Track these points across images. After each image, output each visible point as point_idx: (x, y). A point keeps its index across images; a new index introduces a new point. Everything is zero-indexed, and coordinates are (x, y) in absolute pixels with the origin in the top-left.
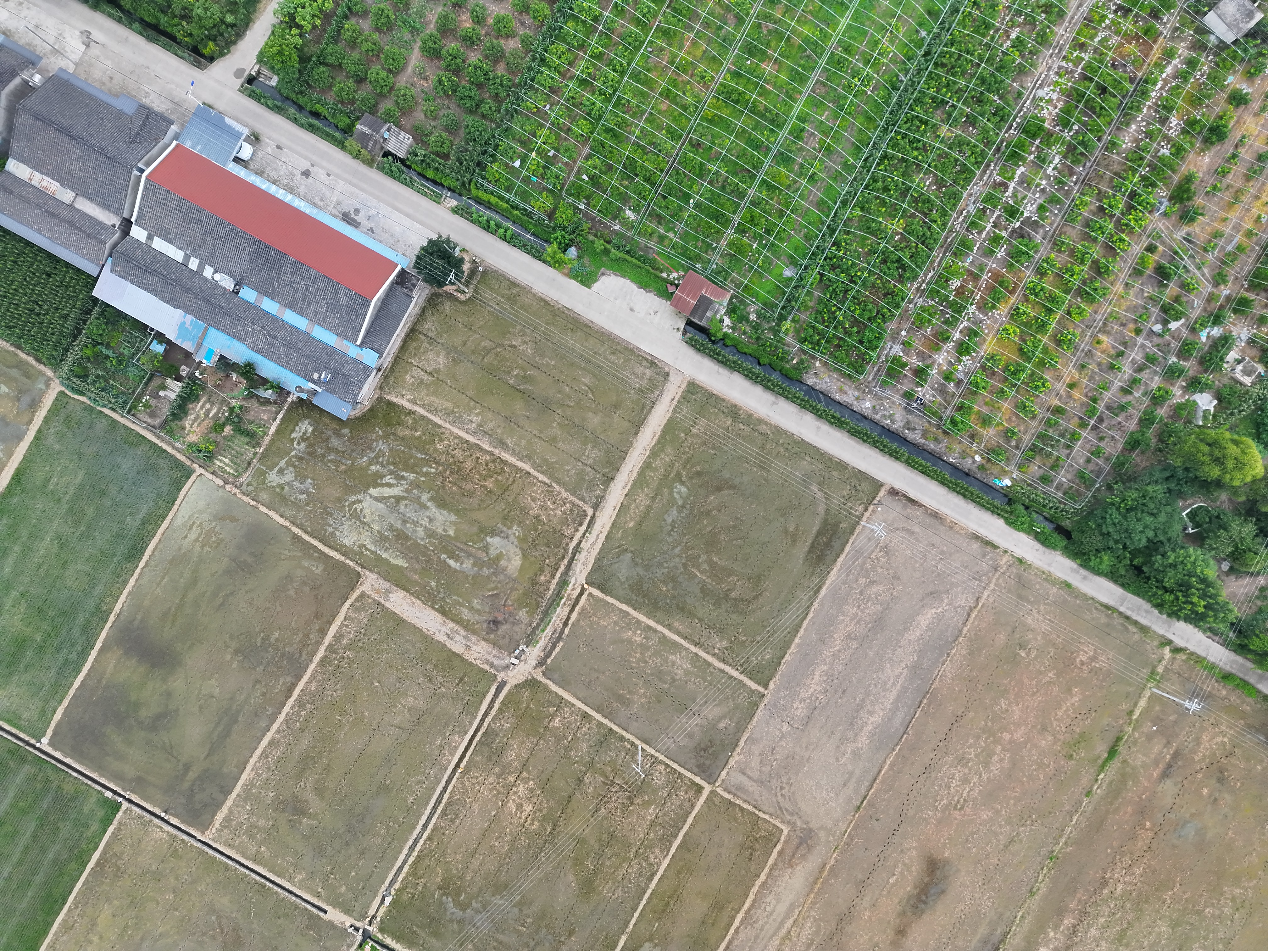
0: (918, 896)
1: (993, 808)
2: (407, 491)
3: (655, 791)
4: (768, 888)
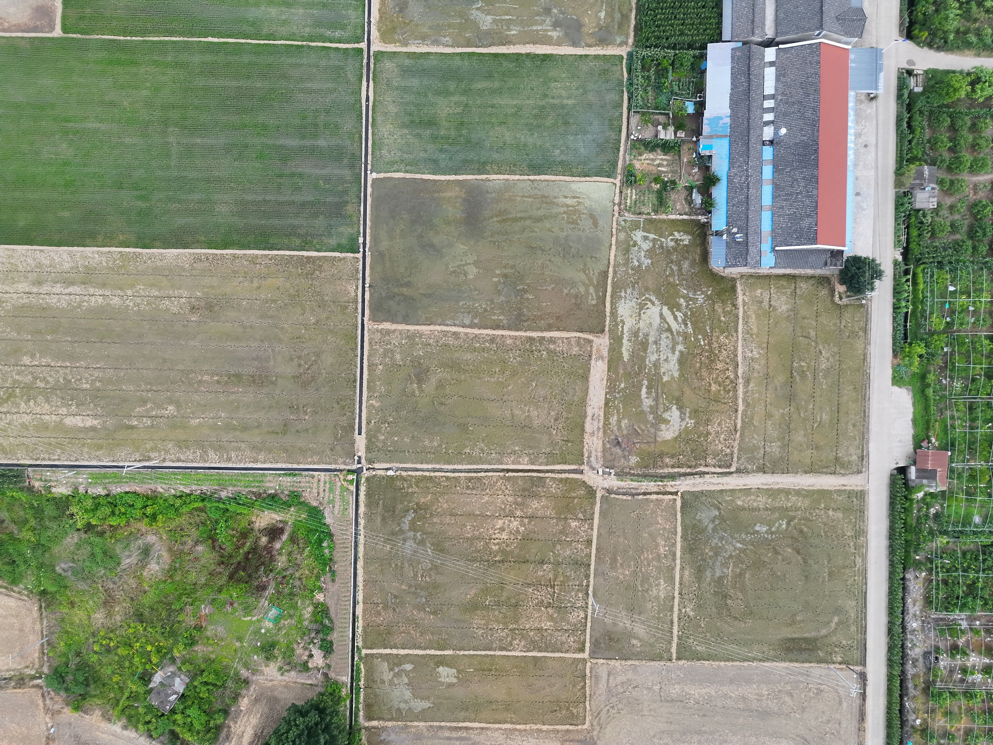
2: (678, 332)
3: (563, 619)
4: (538, 735)
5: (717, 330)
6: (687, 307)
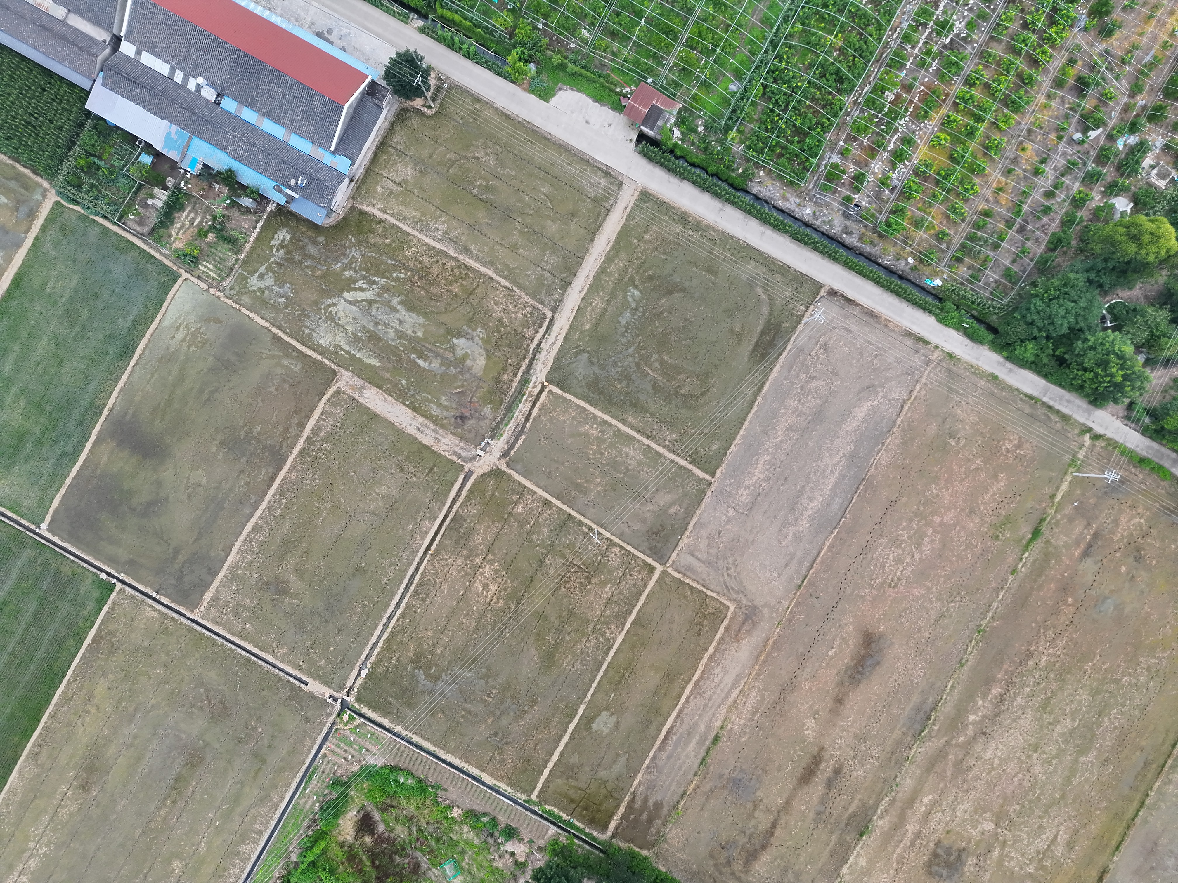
0: (855, 667)
1: (925, 585)
2: (378, 295)
3: (610, 572)
4: (716, 661)
5: (397, 254)
6: (356, 271)
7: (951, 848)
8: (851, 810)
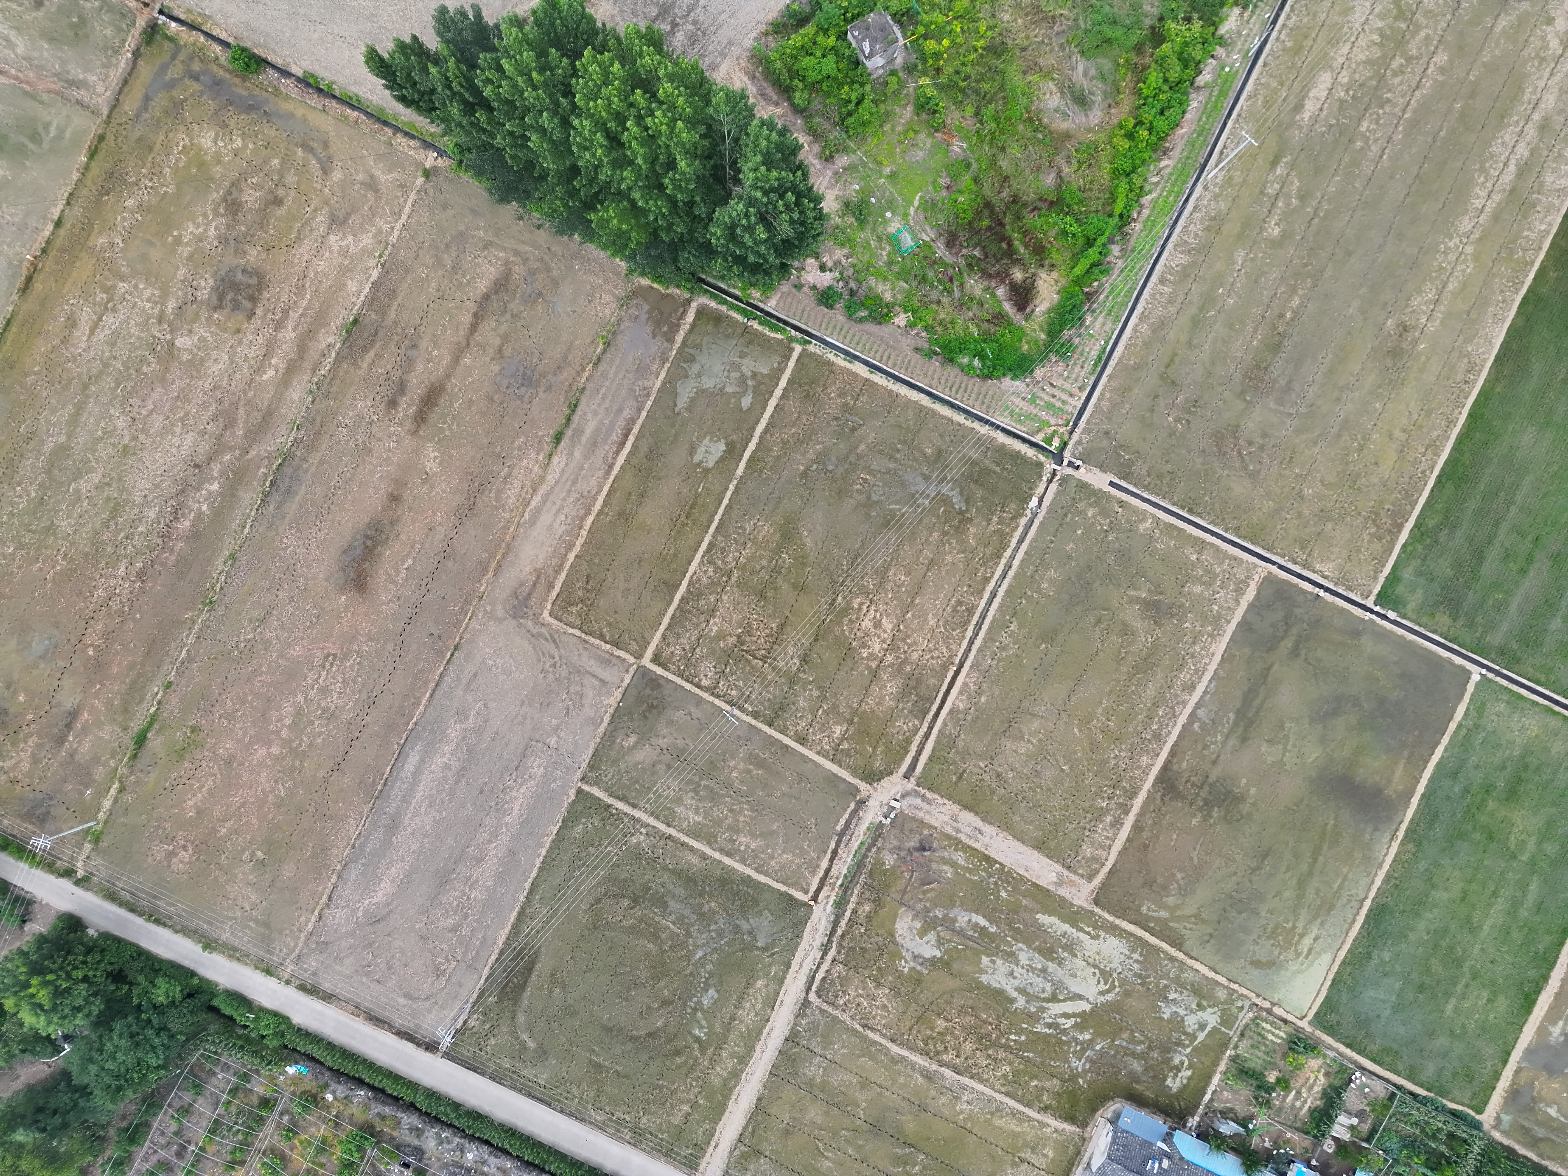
0: (376, 544)
2: (1044, 1010)
4: (564, 541)
5: (1022, 1067)
6: (1075, 1039)
7: (233, 310)
8: (371, 354)
